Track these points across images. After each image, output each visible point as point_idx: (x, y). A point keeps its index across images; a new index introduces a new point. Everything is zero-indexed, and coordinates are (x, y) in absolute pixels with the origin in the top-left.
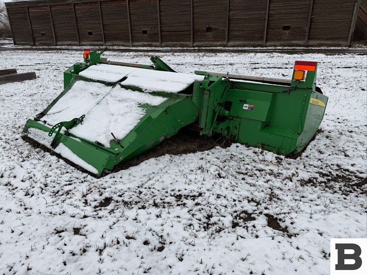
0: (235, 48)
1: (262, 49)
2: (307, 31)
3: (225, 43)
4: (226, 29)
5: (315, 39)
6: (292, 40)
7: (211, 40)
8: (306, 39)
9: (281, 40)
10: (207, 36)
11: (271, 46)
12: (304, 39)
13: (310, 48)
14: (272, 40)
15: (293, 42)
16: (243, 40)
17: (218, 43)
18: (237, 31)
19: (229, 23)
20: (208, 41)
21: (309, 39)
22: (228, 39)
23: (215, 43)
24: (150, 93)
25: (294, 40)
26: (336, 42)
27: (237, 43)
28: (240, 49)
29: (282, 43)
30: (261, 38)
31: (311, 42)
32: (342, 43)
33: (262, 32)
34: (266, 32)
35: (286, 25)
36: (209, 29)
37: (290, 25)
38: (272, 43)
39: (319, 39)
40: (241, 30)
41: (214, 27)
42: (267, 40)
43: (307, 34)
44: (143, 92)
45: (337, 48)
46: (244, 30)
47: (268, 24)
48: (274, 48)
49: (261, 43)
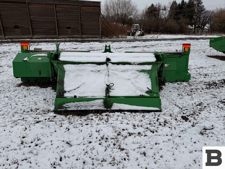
0: (40, 40)
1: (58, 40)
2: (80, 30)
3: (31, 36)
4: (30, 27)
5: (85, 34)
6: (73, 35)
7: (20, 34)
8: (80, 34)
9: (67, 34)
10: (15, 31)
11: (62, 38)
12: (79, 34)
13: (84, 39)
14: (62, 35)
15: (74, 36)
16: (43, 35)
17: (26, 37)
18: (37, 28)
19: (31, 24)
20: (17, 35)
21: (82, 34)
22: (33, 34)
23: (23, 36)
24: (138, 64)
25: (74, 35)
26: (95, 36)
27: (40, 36)
28: (44, 40)
29: (68, 36)
30: (55, 34)
31: (84, 36)
32: (97, 36)
33: (55, 30)
34: (57, 30)
35: (68, 26)
36: (16, 27)
37: (70, 26)
38: (62, 36)
39: (87, 34)
40: (41, 28)
41: (20, 26)
42: (59, 35)
43: (80, 31)
44: (132, 64)
45: (96, 39)
46: (43, 28)
47: (58, 25)
48: (65, 39)
49: (55, 36)
